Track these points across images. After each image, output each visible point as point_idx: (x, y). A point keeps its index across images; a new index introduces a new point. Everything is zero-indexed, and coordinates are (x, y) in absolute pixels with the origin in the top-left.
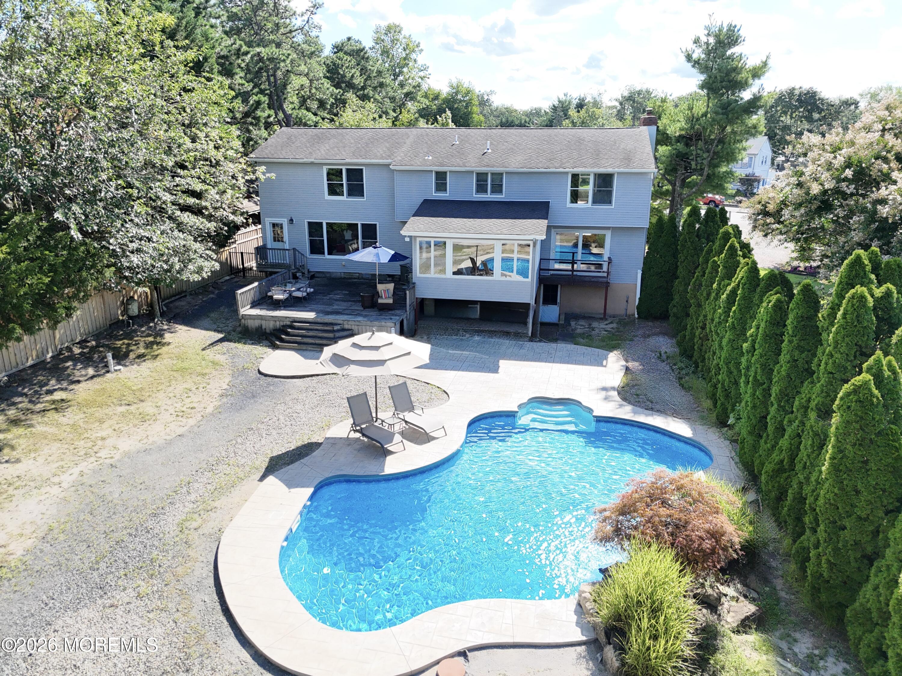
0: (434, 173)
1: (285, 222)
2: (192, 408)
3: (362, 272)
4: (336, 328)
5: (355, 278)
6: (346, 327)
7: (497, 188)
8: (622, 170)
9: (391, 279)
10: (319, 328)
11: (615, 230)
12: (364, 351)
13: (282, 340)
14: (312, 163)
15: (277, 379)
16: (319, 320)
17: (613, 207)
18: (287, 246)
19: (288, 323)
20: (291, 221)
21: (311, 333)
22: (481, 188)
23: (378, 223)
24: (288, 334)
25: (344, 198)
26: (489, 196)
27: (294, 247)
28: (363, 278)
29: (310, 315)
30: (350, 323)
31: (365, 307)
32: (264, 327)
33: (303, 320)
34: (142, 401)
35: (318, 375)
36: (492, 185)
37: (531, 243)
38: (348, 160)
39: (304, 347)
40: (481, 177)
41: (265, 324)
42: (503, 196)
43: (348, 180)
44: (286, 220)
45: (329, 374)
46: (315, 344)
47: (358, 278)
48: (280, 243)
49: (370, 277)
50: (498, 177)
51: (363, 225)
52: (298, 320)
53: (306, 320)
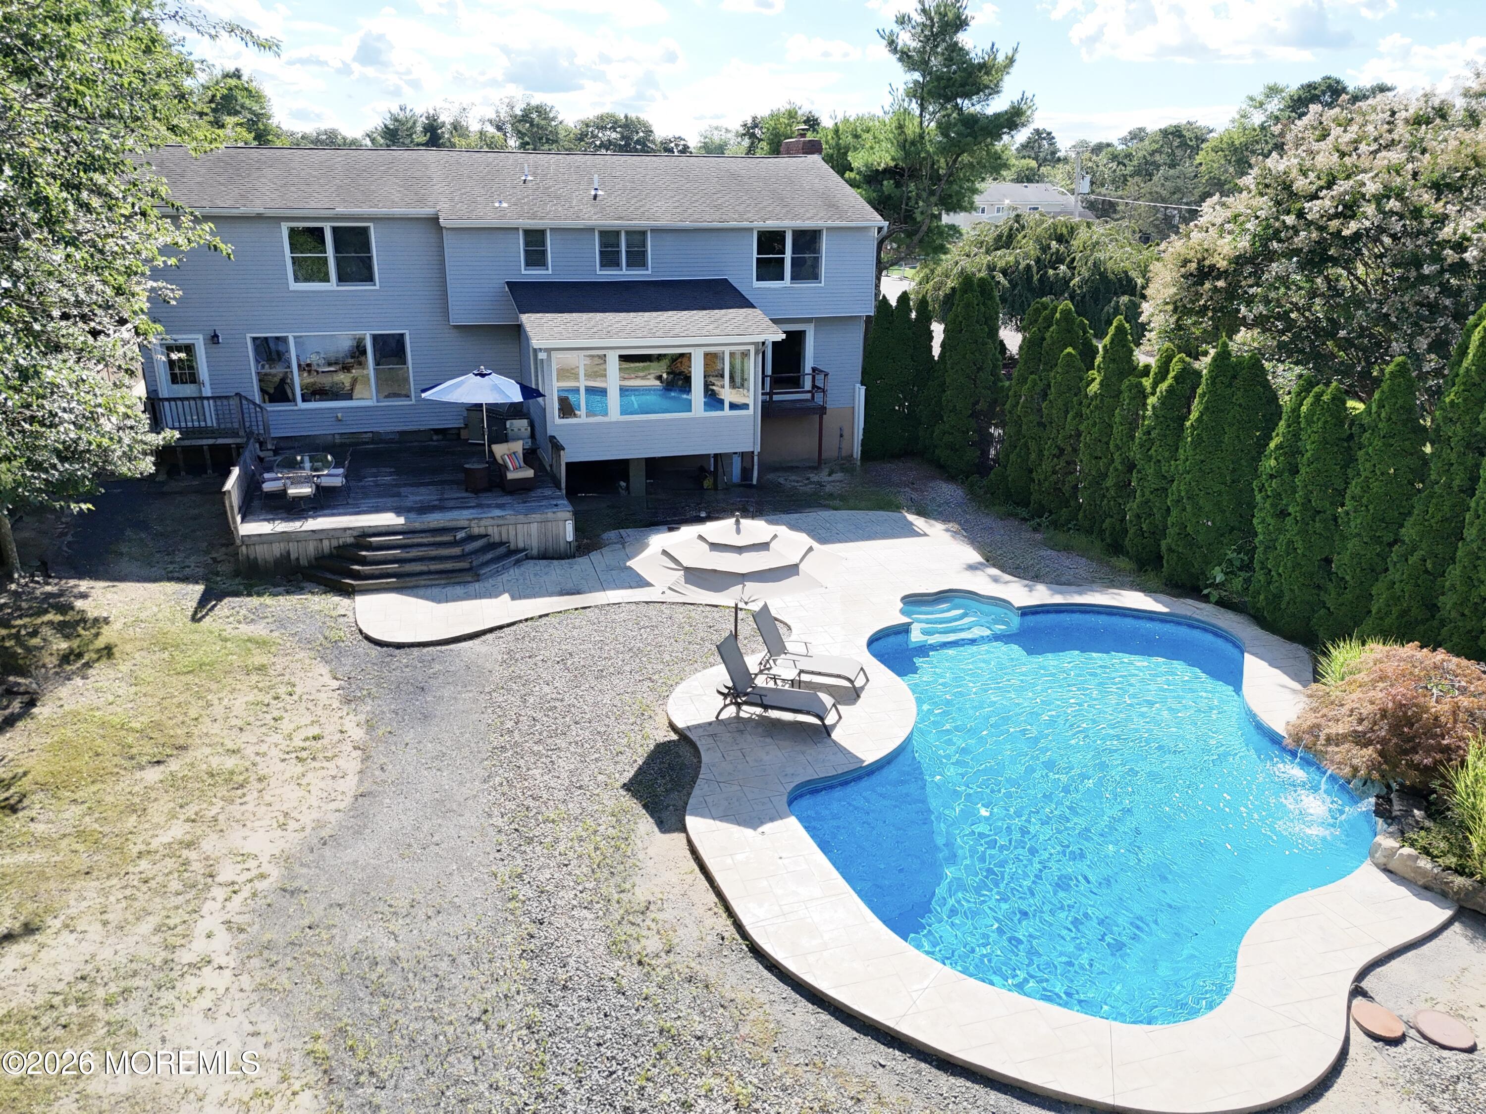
0: (521, 232)
1: (199, 342)
2: (314, 738)
3: (381, 430)
4: (460, 535)
5: (367, 443)
6: (476, 531)
7: (637, 258)
8: (830, 223)
9: (440, 437)
10: (425, 540)
11: (820, 322)
12: (746, 555)
13: (357, 576)
14: (259, 217)
15: (425, 650)
16: (417, 525)
17: (822, 284)
18: (207, 392)
19: (351, 540)
20: (214, 338)
21: (414, 553)
22: (609, 258)
23: (407, 332)
24: (364, 561)
25: (332, 285)
26: (624, 273)
27: (237, 391)
28: (381, 441)
29: (389, 519)
30: (483, 523)
31: (477, 491)
32: (293, 556)
33: (383, 529)
34: (183, 748)
35: (501, 627)
36: (627, 252)
37: (752, 349)
38: (340, 210)
39: (412, 581)
40: (609, 238)
41: (294, 549)
42: (649, 272)
43: (337, 249)
44: (201, 337)
45: (521, 621)
46: (429, 573)
47: (373, 442)
48: (192, 387)
49: (397, 437)
50: (637, 237)
51: (375, 338)
52: (371, 531)
53: (391, 529)
